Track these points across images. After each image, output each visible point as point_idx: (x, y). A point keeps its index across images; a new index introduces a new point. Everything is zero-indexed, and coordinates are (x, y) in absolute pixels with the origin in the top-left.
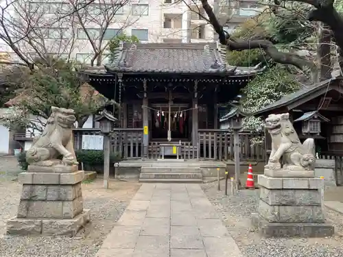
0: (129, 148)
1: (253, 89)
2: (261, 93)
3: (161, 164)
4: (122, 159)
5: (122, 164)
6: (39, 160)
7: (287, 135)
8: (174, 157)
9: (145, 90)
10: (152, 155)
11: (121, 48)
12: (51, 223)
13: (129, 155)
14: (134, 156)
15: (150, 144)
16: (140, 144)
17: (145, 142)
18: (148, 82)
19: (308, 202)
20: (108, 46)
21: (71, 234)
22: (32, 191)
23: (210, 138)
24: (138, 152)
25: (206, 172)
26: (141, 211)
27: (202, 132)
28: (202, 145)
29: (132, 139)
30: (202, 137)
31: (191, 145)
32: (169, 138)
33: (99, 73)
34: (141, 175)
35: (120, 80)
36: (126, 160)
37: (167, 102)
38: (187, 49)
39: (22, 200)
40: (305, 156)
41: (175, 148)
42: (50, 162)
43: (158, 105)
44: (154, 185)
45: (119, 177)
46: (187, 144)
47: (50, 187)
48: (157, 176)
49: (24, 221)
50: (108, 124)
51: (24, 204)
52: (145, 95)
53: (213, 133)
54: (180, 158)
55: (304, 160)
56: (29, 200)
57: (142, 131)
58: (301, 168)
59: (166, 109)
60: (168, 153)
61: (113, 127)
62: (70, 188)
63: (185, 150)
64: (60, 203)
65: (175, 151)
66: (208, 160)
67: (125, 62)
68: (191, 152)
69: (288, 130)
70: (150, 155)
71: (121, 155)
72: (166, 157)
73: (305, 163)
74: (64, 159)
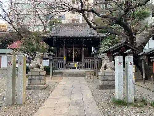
0: (58, 65)
1: (103, 43)
2: (106, 44)
3: (70, 71)
4: (56, 69)
5: (56, 71)
6: (33, 68)
7: (106, 60)
8: (75, 68)
9: (64, 43)
10: (67, 67)
11: (54, 26)
12: (38, 86)
13: (58, 68)
14: (60, 68)
15: (66, 63)
16: (62, 63)
17: (65, 62)
18: (65, 40)
19: (112, 79)
20: (49, 24)
21: (43, 89)
22: (32, 77)
23: (89, 61)
24: (62, 66)
25: (87, 73)
26: (63, 84)
27: (86, 59)
28: (86, 64)
29: (60, 61)
30: (86, 61)
31: (82, 63)
32: (73, 61)
33: (47, 36)
34: (63, 75)
35: (55, 40)
36: (57, 69)
37: (72, 47)
38: (80, 26)
39: (29, 80)
40: (112, 66)
41: (76, 65)
42: (36, 69)
43: (69, 48)
44: (68, 78)
45: (55, 75)
46: (80, 63)
47: (37, 76)
48: (69, 75)
49: (30, 85)
50: (52, 56)
51: (30, 81)
52: (64, 45)
53: (90, 59)
54: (77, 68)
55: (111, 67)
56: (31, 80)
57: (63, 58)
58: (110, 70)
59: (72, 50)
60: (73, 67)
61: (53, 57)
62: (43, 76)
63: (79, 65)
64: (40, 81)
65: (75, 66)
66: (88, 69)
67: (56, 32)
68: (82, 66)
69: (107, 58)
70: (66, 67)
71: (55, 68)
72: (72, 68)
73: (112, 68)
74: (41, 68)
